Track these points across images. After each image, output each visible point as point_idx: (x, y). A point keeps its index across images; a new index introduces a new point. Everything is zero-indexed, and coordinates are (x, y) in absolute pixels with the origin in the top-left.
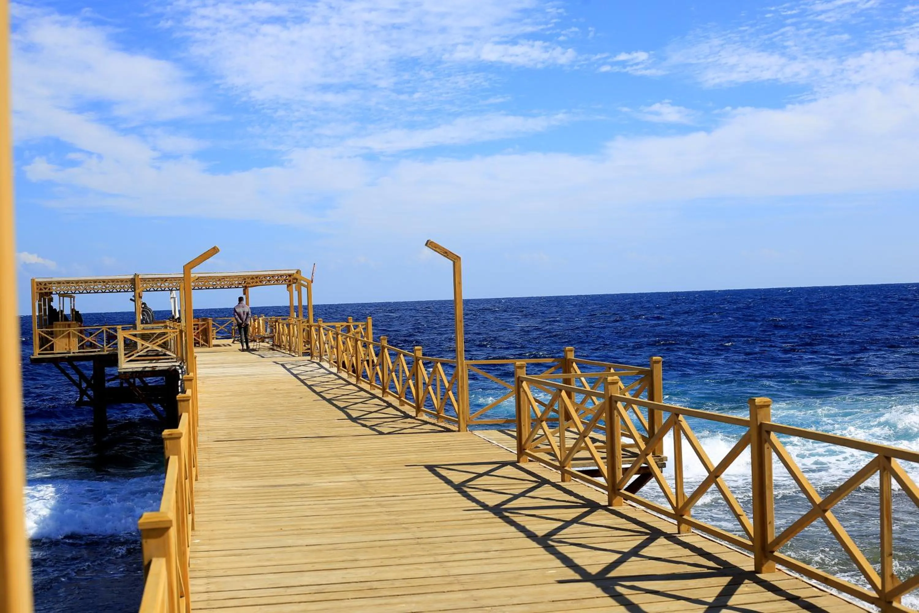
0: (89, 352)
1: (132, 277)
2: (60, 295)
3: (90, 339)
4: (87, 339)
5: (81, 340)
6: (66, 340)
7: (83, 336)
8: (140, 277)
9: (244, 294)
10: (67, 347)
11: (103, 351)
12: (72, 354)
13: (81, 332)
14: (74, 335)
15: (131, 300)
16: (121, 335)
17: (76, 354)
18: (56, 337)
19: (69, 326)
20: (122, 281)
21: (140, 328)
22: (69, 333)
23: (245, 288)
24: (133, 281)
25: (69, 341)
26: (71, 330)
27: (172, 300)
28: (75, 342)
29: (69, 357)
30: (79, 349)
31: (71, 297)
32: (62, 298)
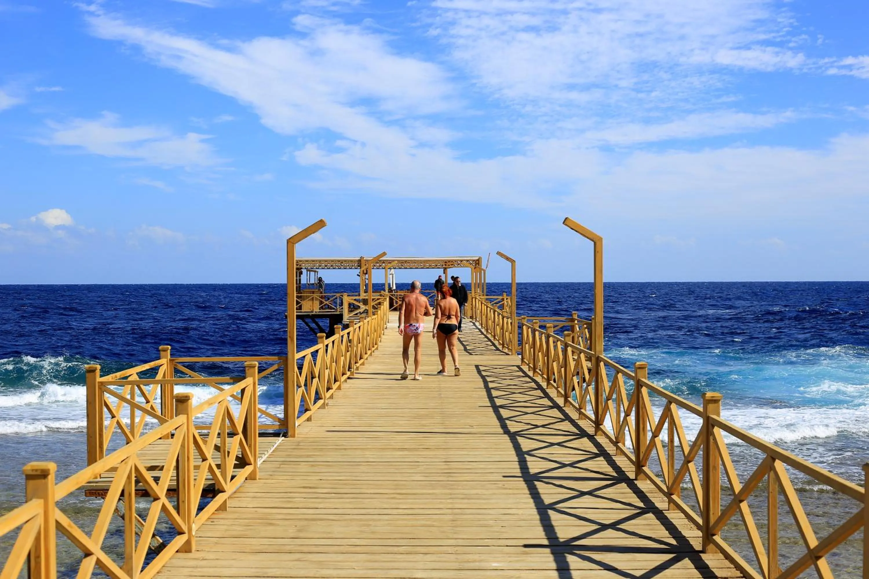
0: (327, 312)
1: (359, 258)
2: (308, 270)
3: (327, 302)
4: (325, 302)
5: (321, 303)
6: (311, 302)
7: (323, 300)
8: (365, 259)
9: (444, 273)
10: (311, 308)
11: (337, 312)
12: (314, 313)
13: (322, 297)
14: (317, 299)
15: (358, 275)
16: (347, 299)
17: (318, 313)
18: (304, 300)
19: (313, 293)
20: (351, 261)
21: (363, 296)
22: (313, 298)
23: (445, 269)
24: (360, 261)
25: (313, 303)
26: (315, 295)
27: (391, 276)
28: (317, 304)
29: (312, 315)
30: (320, 309)
31: (315, 271)
32: (308, 272)
